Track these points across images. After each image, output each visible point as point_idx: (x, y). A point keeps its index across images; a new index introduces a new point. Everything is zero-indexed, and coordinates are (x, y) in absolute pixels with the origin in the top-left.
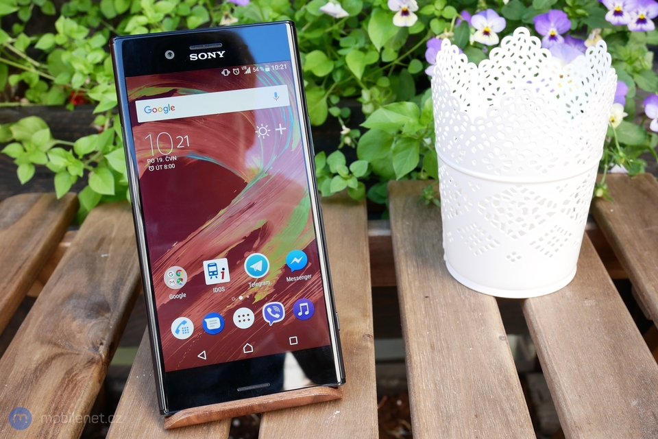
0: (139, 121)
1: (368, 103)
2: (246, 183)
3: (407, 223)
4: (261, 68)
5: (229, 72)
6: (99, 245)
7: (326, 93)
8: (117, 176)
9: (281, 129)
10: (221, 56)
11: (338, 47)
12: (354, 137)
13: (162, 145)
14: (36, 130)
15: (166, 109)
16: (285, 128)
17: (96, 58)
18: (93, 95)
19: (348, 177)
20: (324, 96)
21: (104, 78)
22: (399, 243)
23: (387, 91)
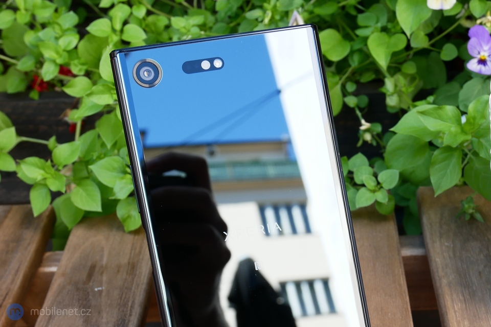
1: (392, 94)
3: (446, 244)
6: (90, 275)
7: (340, 79)
8: (105, 190)
11: (355, 26)
12: (375, 133)
17: (69, 43)
19: (376, 189)
20: (337, 83)
21: (80, 67)
22: (440, 270)
23: (412, 79)
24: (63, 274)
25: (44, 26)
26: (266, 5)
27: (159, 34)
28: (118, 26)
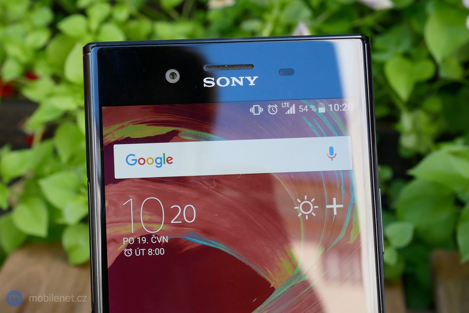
0: (117, 177)
1: (409, 133)
2: (273, 289)
4: (313, 107)
5: (261, 110)
8: (53, 211)
9: (335, 206)
10: (252, 84)
13: (147, 218)
15: (159, 161)
16: (342, 206)
18: (32, 92)
26: (265, 15)
28: (94, 25)
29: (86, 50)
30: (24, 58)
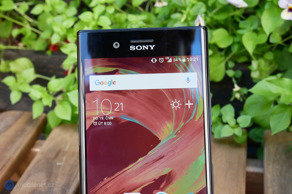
0: (91, 90)
1: (255, 71)
2: (160, 141)
3: (277, 167)
4: (180, 59)
5: (156, 60)
6: (57, 155)
7: (225, 59)
8: (73, 107)
9: (189, 104)
10: (152, 49)
11: (238, 28)
12: (242, 94)
13: (104, 108)
14: (26, 68)
15: (109, 83)
16: (192, 104)
17: (68, 24)
18: (64, 50)
19: (235, 126)
22: (269, 183)
23: (271, 63)
24: (42, 153)
25: (59, 14)
26: (183, 11)
27: (121, 24)
28: (96, 17)
29: (78, 33)
30: (62, 33)
